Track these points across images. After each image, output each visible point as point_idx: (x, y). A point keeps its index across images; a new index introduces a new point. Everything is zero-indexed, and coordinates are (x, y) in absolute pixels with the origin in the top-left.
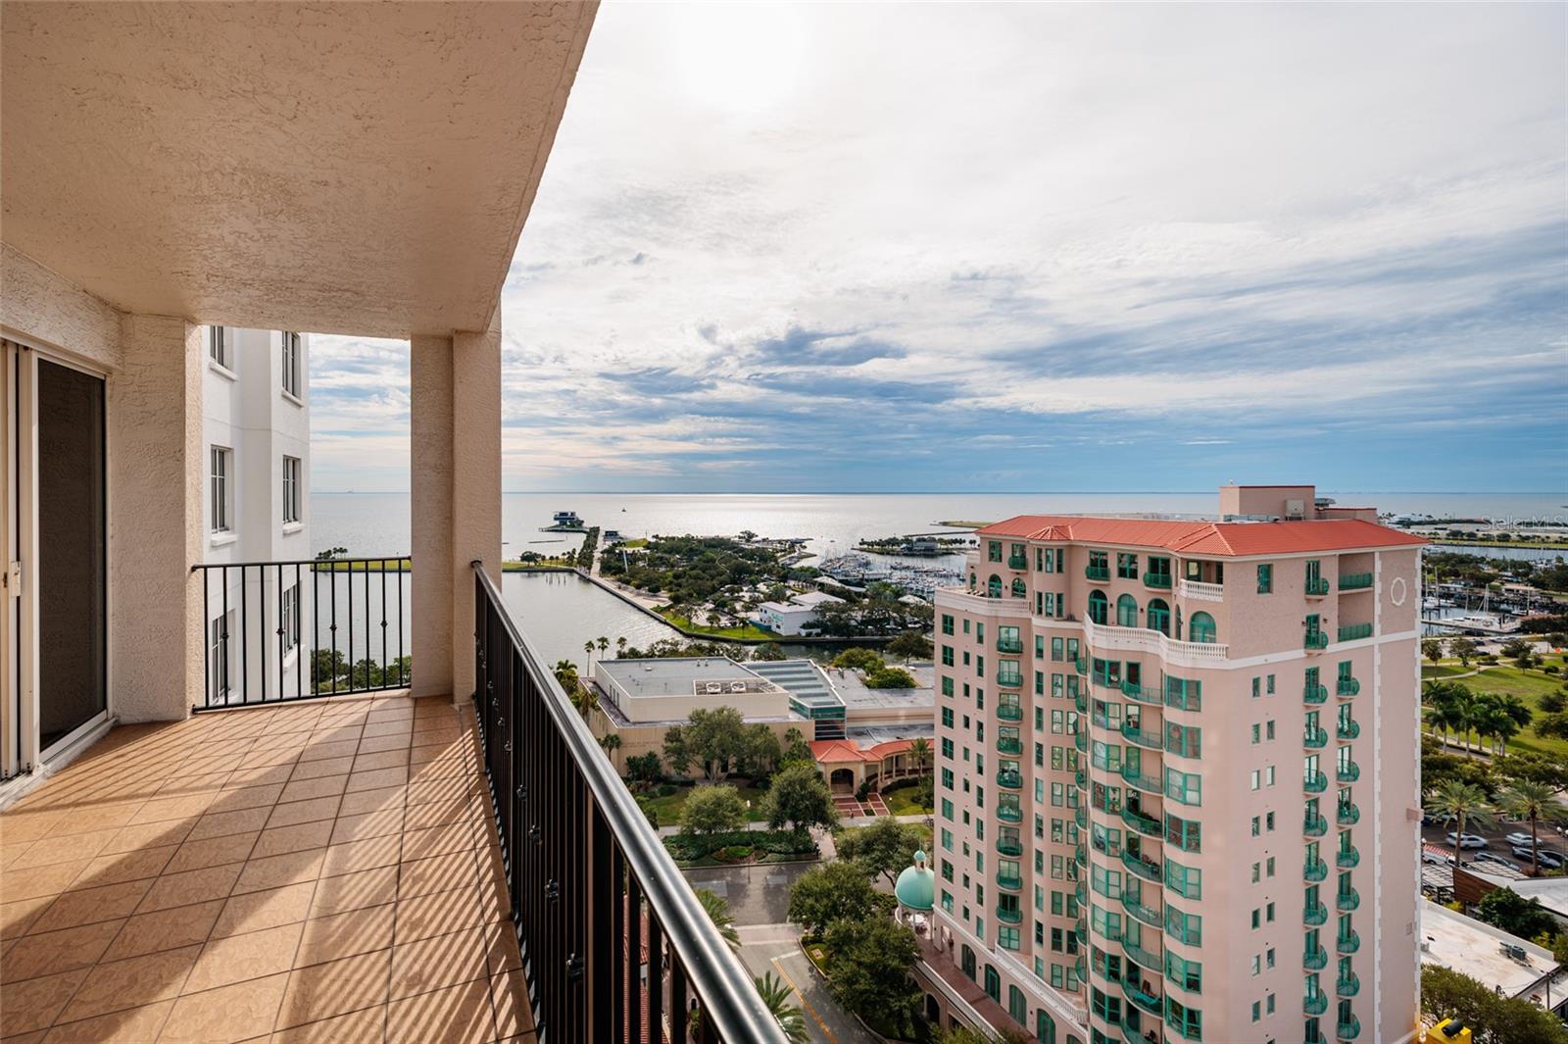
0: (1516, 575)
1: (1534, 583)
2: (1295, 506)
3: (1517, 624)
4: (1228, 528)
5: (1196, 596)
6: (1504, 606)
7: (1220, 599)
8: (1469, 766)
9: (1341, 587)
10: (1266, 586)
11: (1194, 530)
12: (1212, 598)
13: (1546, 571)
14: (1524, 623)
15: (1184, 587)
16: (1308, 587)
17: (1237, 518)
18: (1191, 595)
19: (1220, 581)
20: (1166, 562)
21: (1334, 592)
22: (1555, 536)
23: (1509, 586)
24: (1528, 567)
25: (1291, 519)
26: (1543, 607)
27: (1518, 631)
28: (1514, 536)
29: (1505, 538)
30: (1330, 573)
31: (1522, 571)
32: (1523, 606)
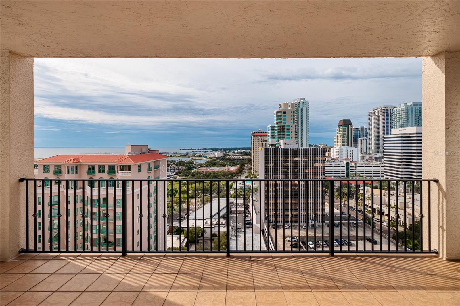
0: (173, 163)
1: (176, 165)
2: (144, 150)
3: (174, 173)
4: (130, 156)
5: (123, 175)
6: (172, 170)
7: (130, 175)
8: (170, 204)
9: (154, 169)
10: (140, 170)
11: (121, 157)
12: (128, 175)
13: (178, 162)
14: (175, 173)
15: (120, 173)
16: (148, 170)
17: (131, 153)
18: (122, 175)
19: (129, 170)
20: (114, 167)
21: (153, 170)
22: (178, 155)
23: (172, 166)
24: (175, 161)
25: (143, 153)
26: (177, 169)
27: (174, 175)
28: (172, 156)
29: (171, 156)
30: (152, 166)
31: (174, 162)
32: (175, 170)
